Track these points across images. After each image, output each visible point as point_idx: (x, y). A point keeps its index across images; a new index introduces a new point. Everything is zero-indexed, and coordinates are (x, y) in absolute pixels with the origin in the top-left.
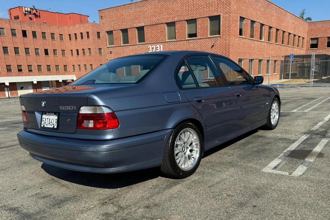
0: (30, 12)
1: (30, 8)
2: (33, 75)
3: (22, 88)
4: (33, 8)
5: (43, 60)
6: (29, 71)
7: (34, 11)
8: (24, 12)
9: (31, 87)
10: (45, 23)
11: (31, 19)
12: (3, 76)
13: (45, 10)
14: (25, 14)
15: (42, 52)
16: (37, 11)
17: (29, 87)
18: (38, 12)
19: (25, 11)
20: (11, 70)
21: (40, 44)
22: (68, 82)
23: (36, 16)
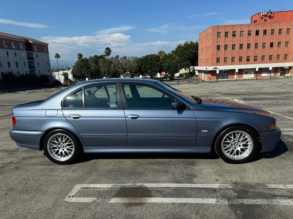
0: (266, 16)
1: (267, 12)
2: (257, 64)
3: (246, 73)
4: (269, 11)
5: (268, 51)
6: (254, 60)
7: (270, 14)
8: (261, 16)
9: (253, 72)
10: (277, 21)
11: (265, 20)
12: (236, 65)
13: (279, 11)
14: (262, 18)
15: (268, 45)
16: (271, 14)
17: (252, 72)
18: (273, 14)
19: (263, 15)
20: (242, 60)
21: (268, 39)
22: (285, 69)
23: (270, 17)
